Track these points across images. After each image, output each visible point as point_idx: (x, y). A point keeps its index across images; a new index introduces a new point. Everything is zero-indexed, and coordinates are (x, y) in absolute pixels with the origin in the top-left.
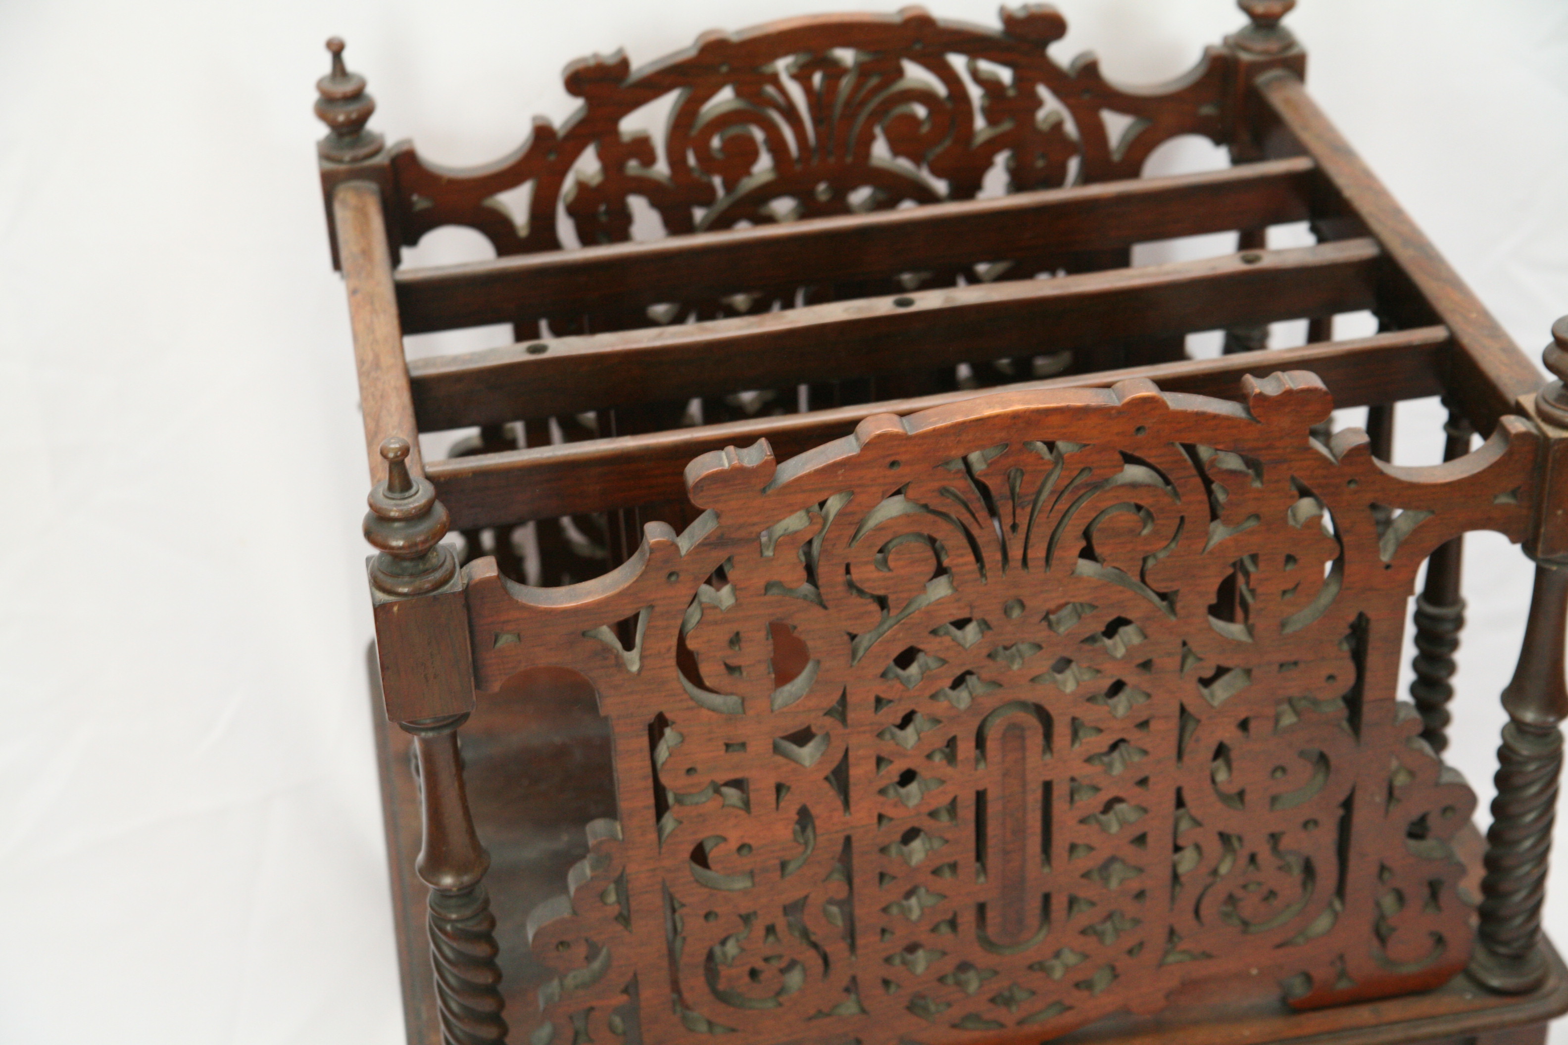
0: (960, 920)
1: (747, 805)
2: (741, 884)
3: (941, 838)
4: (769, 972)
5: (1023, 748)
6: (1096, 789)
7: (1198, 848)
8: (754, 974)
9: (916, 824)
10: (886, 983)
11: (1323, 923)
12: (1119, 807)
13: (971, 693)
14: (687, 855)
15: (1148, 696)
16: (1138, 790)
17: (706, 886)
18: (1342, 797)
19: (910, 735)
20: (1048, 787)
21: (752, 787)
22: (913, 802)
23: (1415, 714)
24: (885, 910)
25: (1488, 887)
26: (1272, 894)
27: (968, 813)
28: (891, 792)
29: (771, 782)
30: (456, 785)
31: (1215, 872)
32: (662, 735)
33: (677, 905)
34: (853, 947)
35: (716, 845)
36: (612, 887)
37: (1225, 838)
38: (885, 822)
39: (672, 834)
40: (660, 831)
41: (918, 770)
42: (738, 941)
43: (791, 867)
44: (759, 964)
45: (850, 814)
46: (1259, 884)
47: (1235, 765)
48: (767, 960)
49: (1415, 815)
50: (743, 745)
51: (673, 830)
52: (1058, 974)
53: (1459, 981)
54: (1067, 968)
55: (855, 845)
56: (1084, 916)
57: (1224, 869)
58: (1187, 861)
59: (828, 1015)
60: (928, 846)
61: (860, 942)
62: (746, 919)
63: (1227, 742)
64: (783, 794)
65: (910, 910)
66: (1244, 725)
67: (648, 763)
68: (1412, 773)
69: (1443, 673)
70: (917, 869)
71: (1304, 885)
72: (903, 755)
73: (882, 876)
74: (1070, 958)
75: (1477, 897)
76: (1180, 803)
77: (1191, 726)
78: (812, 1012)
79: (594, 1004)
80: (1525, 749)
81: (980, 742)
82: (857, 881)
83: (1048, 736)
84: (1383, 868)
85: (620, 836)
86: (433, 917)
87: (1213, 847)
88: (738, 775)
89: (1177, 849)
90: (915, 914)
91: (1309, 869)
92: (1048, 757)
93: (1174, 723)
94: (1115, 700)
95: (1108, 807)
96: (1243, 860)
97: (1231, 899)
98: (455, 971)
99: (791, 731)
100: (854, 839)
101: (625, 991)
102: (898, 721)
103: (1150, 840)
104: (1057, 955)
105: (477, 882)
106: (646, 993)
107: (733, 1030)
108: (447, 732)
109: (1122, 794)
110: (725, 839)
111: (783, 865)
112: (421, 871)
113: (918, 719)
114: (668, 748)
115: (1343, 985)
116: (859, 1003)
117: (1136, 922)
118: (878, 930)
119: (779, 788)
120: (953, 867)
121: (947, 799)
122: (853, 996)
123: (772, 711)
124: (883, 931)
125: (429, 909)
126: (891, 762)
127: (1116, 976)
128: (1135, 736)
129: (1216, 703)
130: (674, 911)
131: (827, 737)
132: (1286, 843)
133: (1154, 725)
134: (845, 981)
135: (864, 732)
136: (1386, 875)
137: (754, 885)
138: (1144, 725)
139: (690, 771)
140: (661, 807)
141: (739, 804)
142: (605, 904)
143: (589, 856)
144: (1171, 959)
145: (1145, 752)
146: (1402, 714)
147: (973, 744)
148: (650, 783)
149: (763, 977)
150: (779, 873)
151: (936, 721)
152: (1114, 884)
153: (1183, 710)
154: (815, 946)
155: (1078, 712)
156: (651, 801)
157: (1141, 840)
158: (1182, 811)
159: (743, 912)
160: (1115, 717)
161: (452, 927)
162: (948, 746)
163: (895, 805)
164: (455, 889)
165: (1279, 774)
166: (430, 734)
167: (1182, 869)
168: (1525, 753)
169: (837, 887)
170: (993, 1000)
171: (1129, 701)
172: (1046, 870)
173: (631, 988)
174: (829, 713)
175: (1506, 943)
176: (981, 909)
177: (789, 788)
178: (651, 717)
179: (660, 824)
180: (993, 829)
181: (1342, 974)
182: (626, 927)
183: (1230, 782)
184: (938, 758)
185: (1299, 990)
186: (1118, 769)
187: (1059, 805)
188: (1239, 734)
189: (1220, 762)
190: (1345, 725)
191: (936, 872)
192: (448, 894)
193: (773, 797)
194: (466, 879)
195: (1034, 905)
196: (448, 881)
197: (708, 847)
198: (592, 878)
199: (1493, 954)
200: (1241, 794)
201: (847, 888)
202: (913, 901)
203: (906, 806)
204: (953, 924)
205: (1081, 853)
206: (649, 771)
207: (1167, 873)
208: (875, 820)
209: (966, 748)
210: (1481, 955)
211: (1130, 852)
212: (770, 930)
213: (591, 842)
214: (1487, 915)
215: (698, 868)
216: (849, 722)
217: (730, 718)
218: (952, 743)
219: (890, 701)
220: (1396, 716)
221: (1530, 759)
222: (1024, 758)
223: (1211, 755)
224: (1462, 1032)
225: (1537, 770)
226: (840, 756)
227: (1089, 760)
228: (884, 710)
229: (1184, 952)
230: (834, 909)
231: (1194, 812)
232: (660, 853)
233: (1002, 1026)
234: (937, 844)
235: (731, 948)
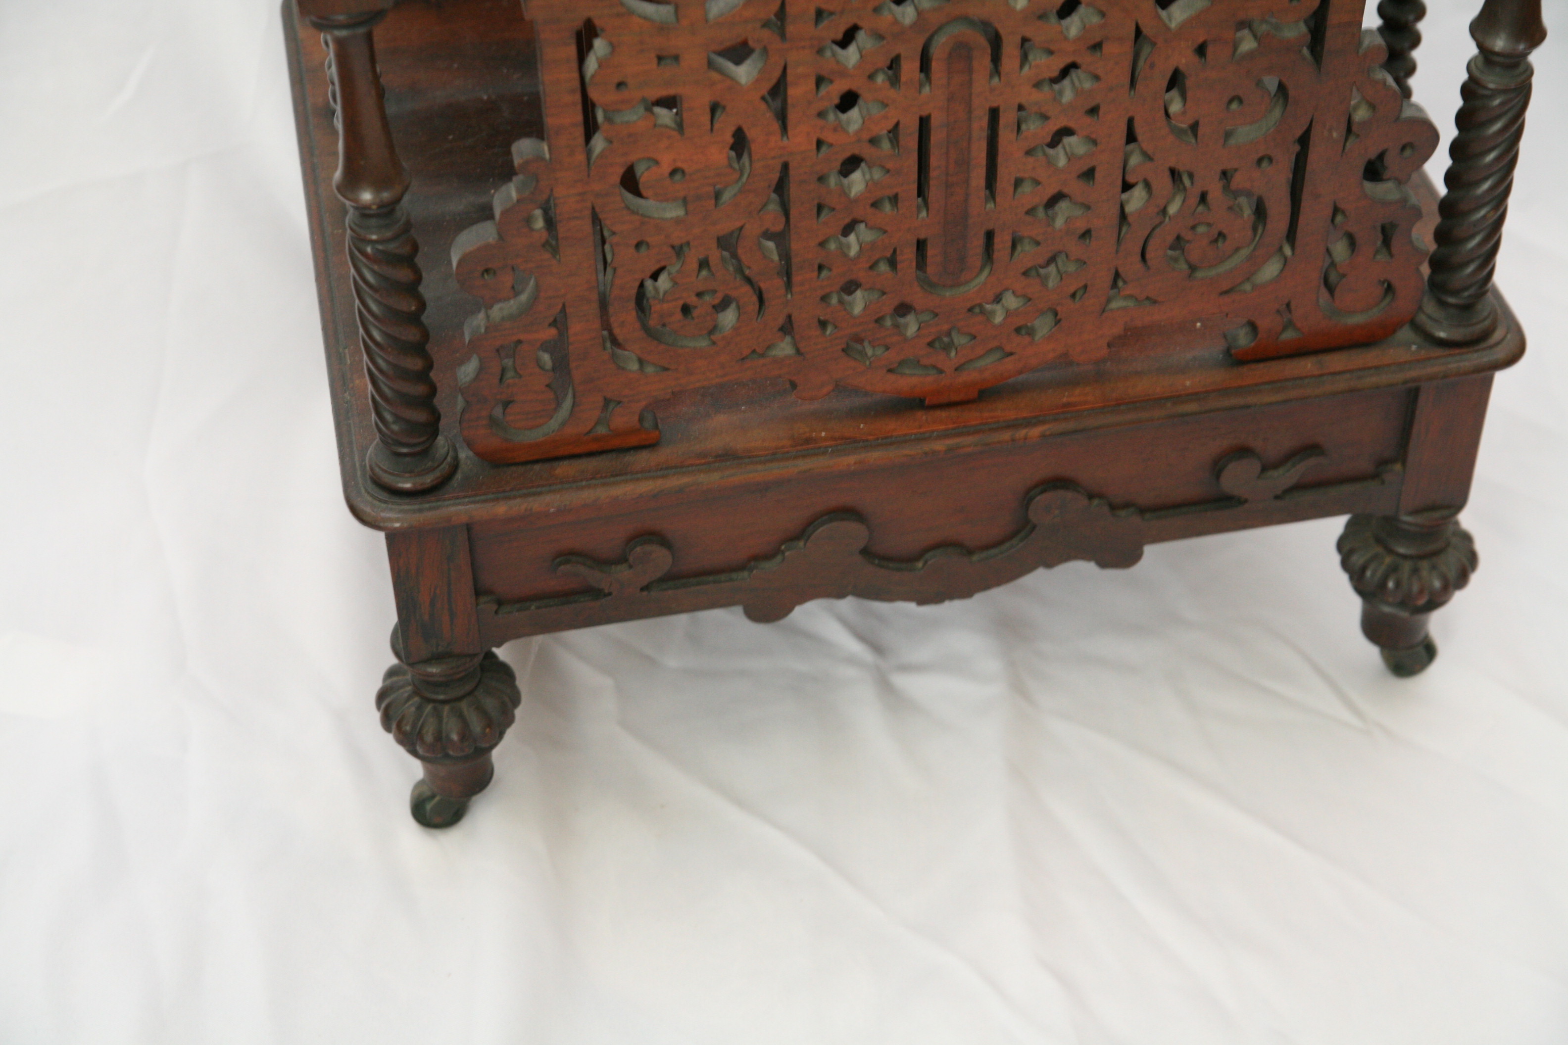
0: (899, 258)
1: (680, 126)
2: (674, 212)
3: (883, 167)
4: (702, 308)
5: (970, 71)
6: (1045, 117)
7: (1148, 185)
8: (686, 310)
9: (857, 152)
10: (823, 324)
11: (1271, 270)
12: (1067, 140)
13: (916, 8)
14: (616, 178)
15: (1103, 14)
16: (1088, 120)
17: (637, 213)
18: (1299, 133)
19: (851, 55)
20: (994, 114)
21: (686, 105)
22: (854, 127)
23: (1379, 41)
24: (822, 244)
25: (1442, 236)
26: (1221, 235)
27: (911, 142)
28: (831, 117)
29: (704, 99)
30: (373, 93)
31: (1164, 211)
32: (590, 47)
33: (606, 233)
34: (789, 285)
35: (648, 169)
36: (538, 212)
37: (1174, 174)
38: (824, 149)
39: (602, 155)
40: (589, 153)
41: (860, 92)
42: (669, 274)
43: (726, 196)
44: (692, 300)
45: (788, 138)
46: (1209, 225)
47: (1189, 94)
48: (699, 295)
49: (1372, 154)
50: (676, 58)
51: (603, 151)
52: (998, 319)
53: (1405, 334)
54: (1008, 313)
55: (792, 172)
56: (1027, 254)
57: (1173, 209)
58: (1136, 200)
59: (762, 355)
60: (868, 177)
61: (796, 279)
62: (679, 251)
63: (1181, 68)
64: (718, 114)
65: (849, 247)
66: (1201, 50)
67: (576, 75)
68: (1372, 106)
69: (1411, 17)
70: (856, 201)
71: (1255, 229)
72: (843, 73)
73: (820, 208)
74: (1011, 302)
75: (1431, 246)
76: (1131, 138)
77: (1146, 50)
78: (746, 352)
79: (522, 337)
80: (1492, 82)
81: (925, 65)
82: (793, 213)
83: (996, 59)
84: (1336, 210)
85: (547, 156)
86: (352, 238)
87: (1163, 183)
88: (671, 91)
89: (1127, 187)
90: (854, 251)
91: (1260, 212)
92: (996, 80)
93: (1128, 47)
94: (1068, 20)
95: (1056, 140)
96: (1194, 200)
97: (1178, 243)
98: (377, 296)
99: (728, 44)
100: (791, 165)
101: (554, 323)
102: (839, 36)
103: (1098, 175)
104: (998, 299)
105: (398, 200)
106: (575, 327)
107: (666, 369)
108: (361, 30)
109: (1072, 124)
110: (657, 162)
111: (717, 196)
112: (339, 188)
113: (861, 36)
114: (597, 59)
115: (1289, 335)
116: (795, 345)
117: (1082, 262)
118: (816, 267)
119: (714, 108)
120: (894, 199)
121: (890, 125)
122: (788, 339)
123: (707, 21)
124: (821, 268)
125: (349, 231)
126: (831, 81)
127: (1058, 322)
128: (1085, 59)
129: (1173, 25)
130: (604, 241)
131: (765, 51)
132: (1238, 181)
133: (1107, 48)
134: (781, 320)
135: (804, 48)
136: (1339, 218)
137: (687, 213)
138: (1097, 47)
139: (620, 85)
140: (590, 128)
141: (673, 125)
142: (532, 230)
143: (515, 179)
144: (1114, 305)
145: (1097, 78)
146: (1366, 42)
147: (917, 64)
148: (578, 97)
149: (696, 313)
150: (713, 202)
151: (880, 37)
152: (1059, 223)
153: (1138, 32)
154: (749, 280)
155: (1028, 32)
156: (580, 118)
157: (1089, 174)
158: (1132, 146)
159: (677, 243)
160: (1066, 38)
161: (373, 248)
162: (890, 67)
163: (835, 130)
164: (374, 207)
165: (1234, 106)
166: (343, 33)
167: (1129, 209)
168: (1491, 86)
169: (772, 217)
170: (930, 344)
171: (1082, 20)
172: (990, 205)
173: (560, 322)
174: (766, 24)
175: (1456, 293)
176: (921, 245)
177: (724, 108)
178: (578, 24)
179: (589, 147)
180: (935, 160)
181: (1289, 324)
182: (554, 257)
183: (1184, 113)
184: (880, 79)
185: (1243, 340)
186: (1068, 96)
187: (1006, 135)
188: (1194, 59)
189: (1174, 93)
190: (1306, 52)
191: (875, 205)
192: (367, 212)
193: (708, 117)
194: (386, 195)
195: (977, 243)
196: (367, 196)
197: (640, 170)
198: (518, 201)
199: (1442, 304)
200: (1194, 127)
201: (784, 219)
202: (852, 238)
203: (845, 131)
204: (893, 262)
205: (1027, 188)
206: (577, 84)
207: (1116, 211)
208: (814, 146)
209: (910, 68)
210: (1430, 307)
211: (1075, 188)
212: (704, 264)
213: (517, 161)
214: (1438, 264)
215: (629, 196)
216: (788, 35)
217: (662, 28)
218: (894, 64)
219: (831, 13)
220: (1360, 43)
221: (1496, 93)
222: (970, 83)
223: (1165, 84)
224: (1405, 382)
225: (1502, 104)
226: (777, 74)
227: (1038, 85)
228: (824, 24)
229: (1130, 297)
230: (771, 245)
231: (1145, 146)
232: (589, 175)
233: (941, 371)
234: (877, 174)
235: (664, 282)
